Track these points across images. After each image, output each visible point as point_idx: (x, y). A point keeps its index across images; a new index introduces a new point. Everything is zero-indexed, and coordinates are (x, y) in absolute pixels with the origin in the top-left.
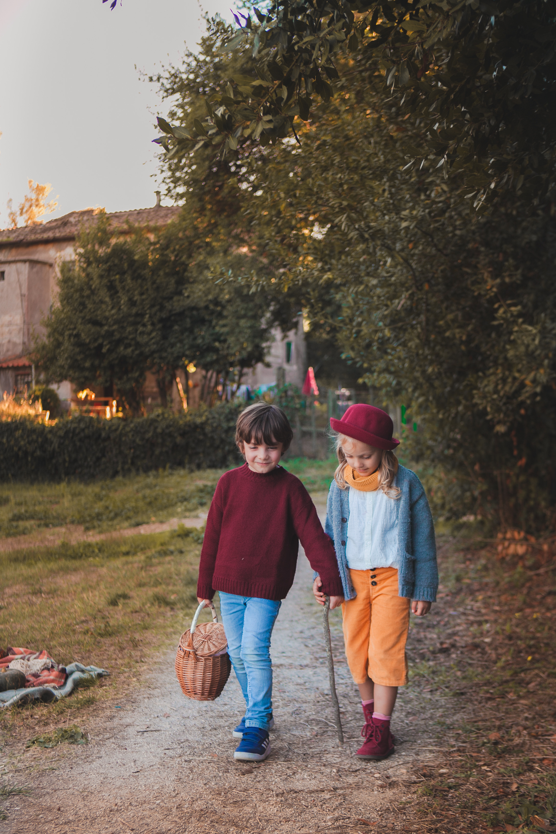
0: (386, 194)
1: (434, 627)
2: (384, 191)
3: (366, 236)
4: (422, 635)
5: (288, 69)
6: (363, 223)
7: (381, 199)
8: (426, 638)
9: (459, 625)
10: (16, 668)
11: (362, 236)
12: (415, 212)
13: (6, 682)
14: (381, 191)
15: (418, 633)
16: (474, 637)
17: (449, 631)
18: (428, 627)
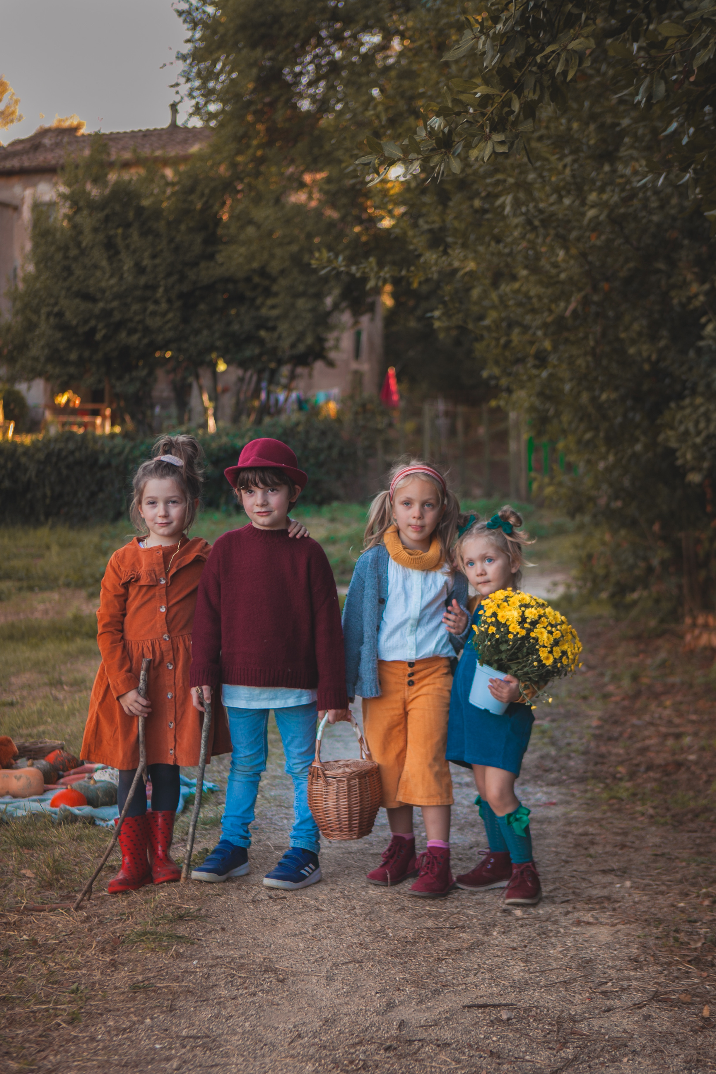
0: (568, 171)
1: (616, 739)
2: (565, 166)
3: (537, 223)
4: (603, 749)
5: (520, 74)
6: (531, 205)
7: (561, 177)
8: (610, 753)
9: (649, 737)
10: (103, 779)
11: (529, 222)
12: (605, 197)
13: (98, 797)
14: (560, 166)
15: (598, 746)
16: (674, 753)
17: (639, 745)
18: (610, 739)
